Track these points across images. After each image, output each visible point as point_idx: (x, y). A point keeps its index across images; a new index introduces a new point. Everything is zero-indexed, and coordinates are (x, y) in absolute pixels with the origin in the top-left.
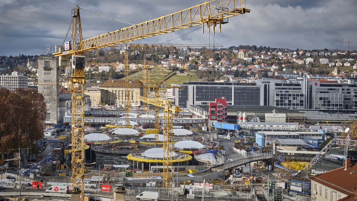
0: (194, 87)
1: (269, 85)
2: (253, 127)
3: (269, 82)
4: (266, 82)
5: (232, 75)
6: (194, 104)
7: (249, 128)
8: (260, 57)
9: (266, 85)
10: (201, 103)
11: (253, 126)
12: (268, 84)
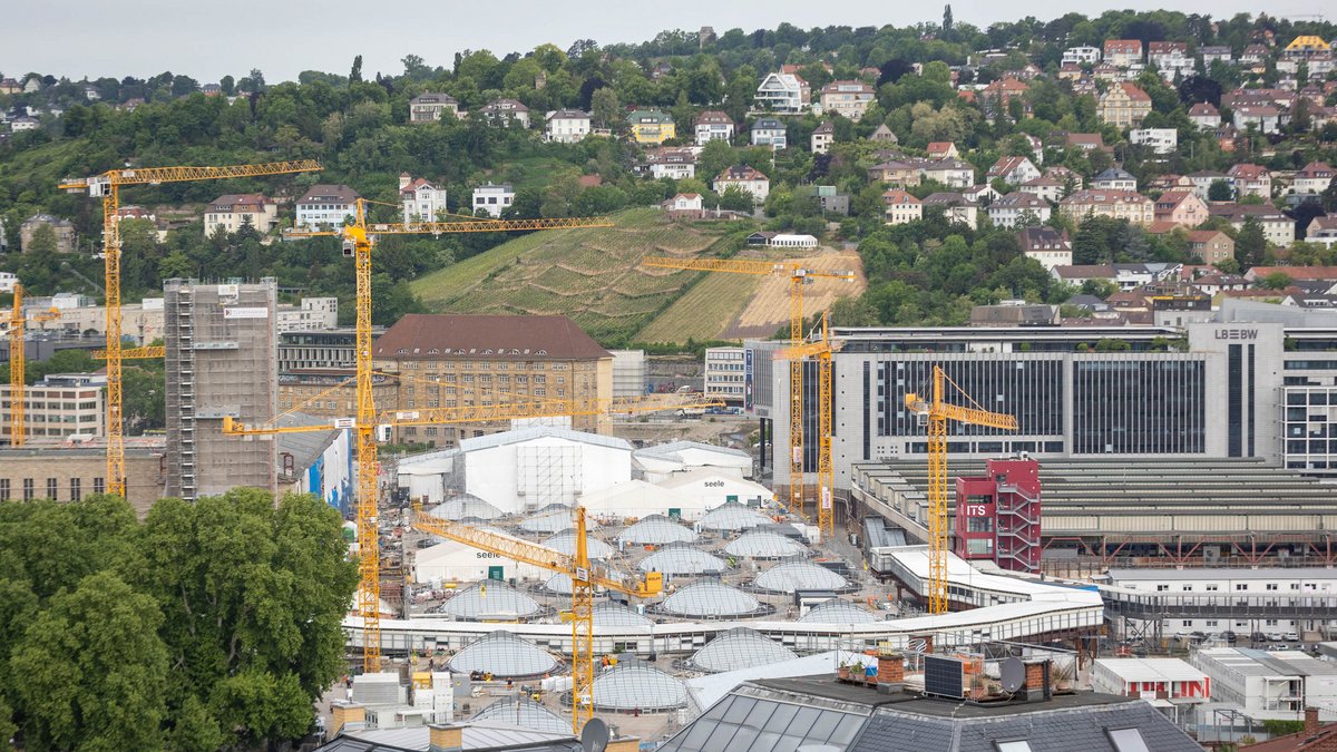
0: (867, 364)
1: (1251, 347)
2: (1156, 598)
3: (1253, 334)
4: (1234, 334)
5: (1064, 248)
6: (867, 456)
7: (1142, 598)
8: (1224, 120)
9: (1235, 351)
10: (907, 444)
11: (1160, 588)
12: (1245, 344)
